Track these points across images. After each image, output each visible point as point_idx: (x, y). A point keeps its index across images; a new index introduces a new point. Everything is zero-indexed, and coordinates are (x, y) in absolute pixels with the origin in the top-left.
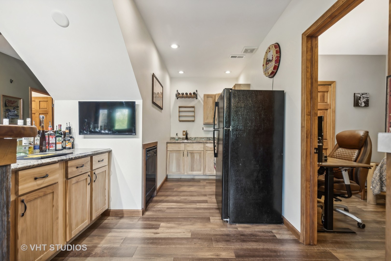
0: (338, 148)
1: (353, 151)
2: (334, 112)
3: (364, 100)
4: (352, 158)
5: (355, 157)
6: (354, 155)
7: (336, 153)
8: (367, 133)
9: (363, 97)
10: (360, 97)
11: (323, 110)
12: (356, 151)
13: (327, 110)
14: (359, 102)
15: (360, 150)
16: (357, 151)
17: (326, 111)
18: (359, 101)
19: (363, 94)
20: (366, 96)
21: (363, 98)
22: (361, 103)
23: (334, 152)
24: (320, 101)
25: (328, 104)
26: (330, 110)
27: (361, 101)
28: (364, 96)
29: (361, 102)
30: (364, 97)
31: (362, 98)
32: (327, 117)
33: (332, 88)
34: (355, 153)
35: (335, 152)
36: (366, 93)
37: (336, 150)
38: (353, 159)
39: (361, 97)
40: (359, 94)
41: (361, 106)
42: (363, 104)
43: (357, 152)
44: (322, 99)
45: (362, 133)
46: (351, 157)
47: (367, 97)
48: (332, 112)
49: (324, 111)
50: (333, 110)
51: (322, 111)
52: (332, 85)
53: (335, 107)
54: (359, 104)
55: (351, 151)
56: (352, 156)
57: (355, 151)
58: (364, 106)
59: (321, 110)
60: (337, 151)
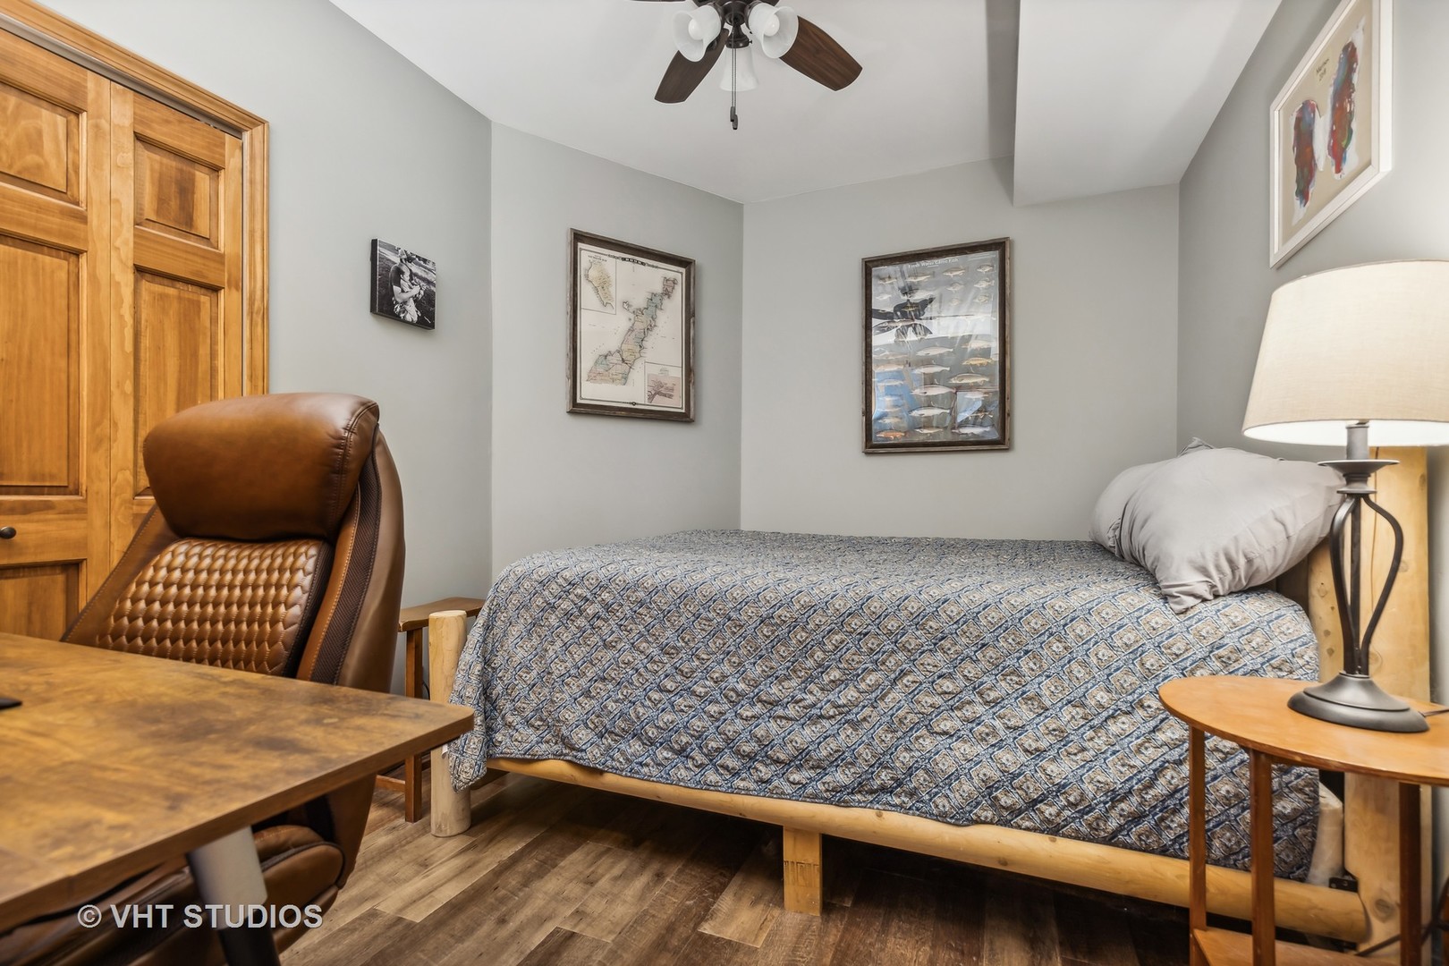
0: (160, 546)
1: (279, 561)
2: (261, 314)
3: (416, 290)
4: (274, 622)
5: (296, 611)
6: (291, 587)
7: (146, 587)
8: (370, 411)
9: (412, 275)
10: (399, 272)
11: (179, 285)
12: (303, 559)
13: (215, 290)
14: (393, 295)
15: (329, 540)
16: (313, 551)
17: (205, 299)
18: (396, 289)
19: (409, 259)
20: (424, 275)
21: (411, 279)
22: (405, 302)
23: (127, 585)
24: (158, 212)
25: (222, 256)
26: (235, 295)
27: (403, 291)
28: (415, 269)
29: (405, 296)
30: (416, 275)
31: (407, 276)
32: (213, 343)
33: (247, 158)
34: (300, 574)
35: (139, 584)
36: (425, 261)
37: (144, 564)
38: (280, 626)
39: (403, 273)
40: (395, 250)
41: (402, 315)
42: (412, 313)
43: (310, 565)
44: (174, 204)
45: (339, 416)
46: (270, 610)
47: (429, 282)
48: (251, 313)
49: (190, 292)
50: (257, 304)
51: (171, 291)
52: (246, 136)
53: (266, 289)
54: (397, 303)
55: (267, 562)
56: (276, 605)
57: (296, 556)
58: (415, 319)
59: (166, 281)
60: (150, 572)
